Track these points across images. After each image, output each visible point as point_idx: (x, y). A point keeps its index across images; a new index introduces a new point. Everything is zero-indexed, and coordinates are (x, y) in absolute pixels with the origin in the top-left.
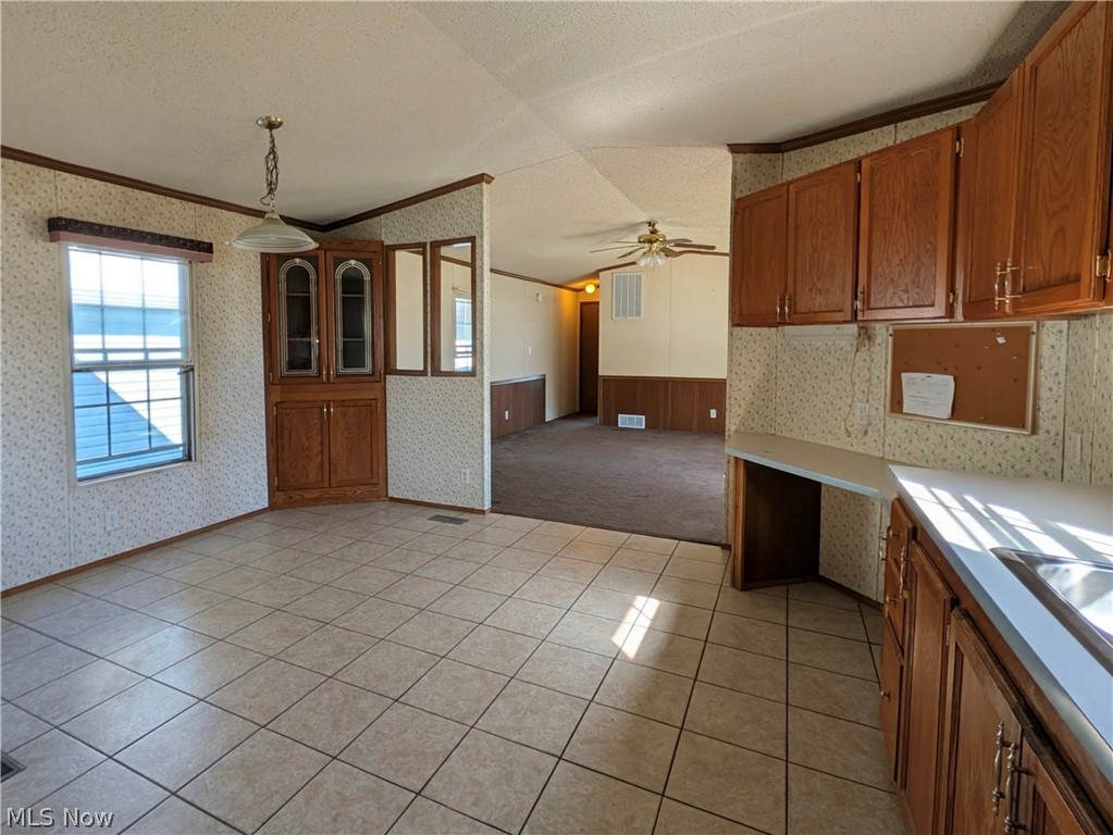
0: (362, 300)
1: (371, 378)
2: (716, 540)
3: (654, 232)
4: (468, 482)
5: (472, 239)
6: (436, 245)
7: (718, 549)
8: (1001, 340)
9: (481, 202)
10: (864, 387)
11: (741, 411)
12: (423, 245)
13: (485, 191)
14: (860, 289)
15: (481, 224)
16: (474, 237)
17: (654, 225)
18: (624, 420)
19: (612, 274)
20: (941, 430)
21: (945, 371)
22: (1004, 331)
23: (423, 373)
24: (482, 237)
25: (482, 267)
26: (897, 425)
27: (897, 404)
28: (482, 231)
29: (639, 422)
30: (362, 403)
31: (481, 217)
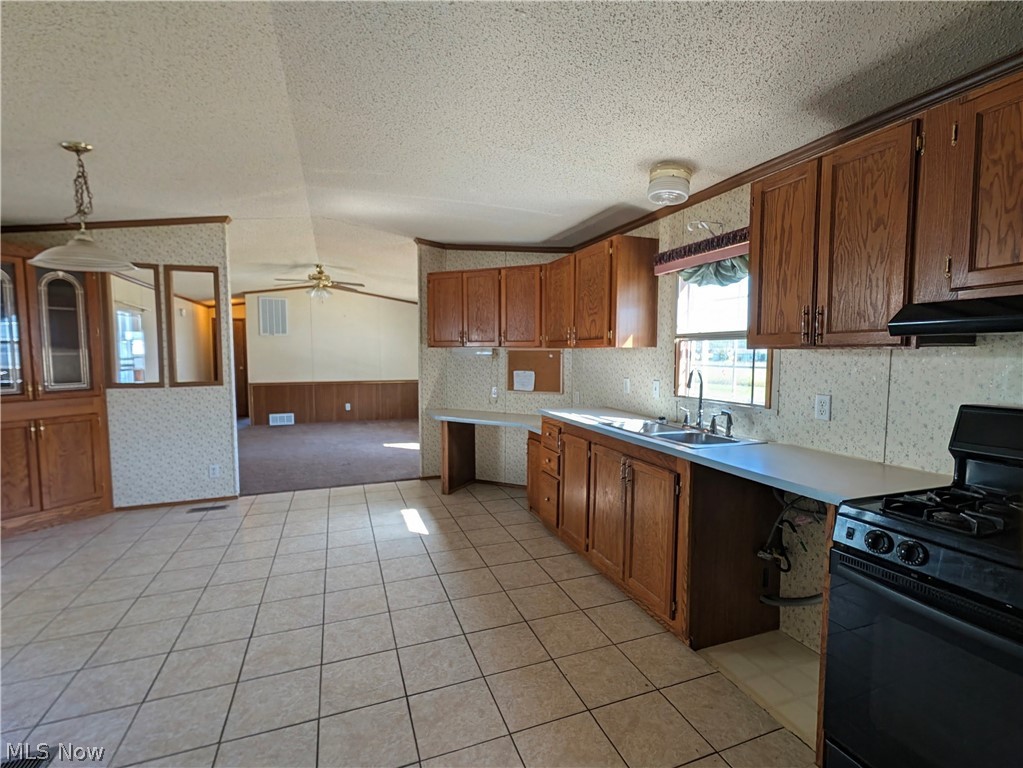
0: (75, 314)
1: (91, 393)
2: (415, 476)
3: (320, 273)
4: (218, 475)
5: (214, 270)
6: (169, 268)
7: (419, 481)
8: (551, 356)
9: (223, 239)
10: (495, 379)
11: (428, 397)
12: (155, 268)
13: (227, 231)
14: (502, 331)
15: (224, 257)
16: (217, 268)
17: (320, 268)
18: (275, 419)
19: (258, 297)
20: (530, 396)
21: (531, 370)
22: (552, 352)
23: (160, 385)
24: (225, 268)
25: (226, 293)
26: (511, 395)
27: (511, 386)
28: (225, 263)
29: (289, 419)
30: (78, 419)
31: (224, 251)
